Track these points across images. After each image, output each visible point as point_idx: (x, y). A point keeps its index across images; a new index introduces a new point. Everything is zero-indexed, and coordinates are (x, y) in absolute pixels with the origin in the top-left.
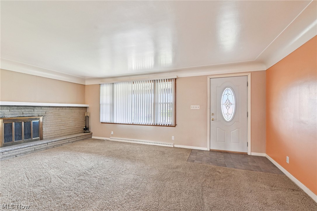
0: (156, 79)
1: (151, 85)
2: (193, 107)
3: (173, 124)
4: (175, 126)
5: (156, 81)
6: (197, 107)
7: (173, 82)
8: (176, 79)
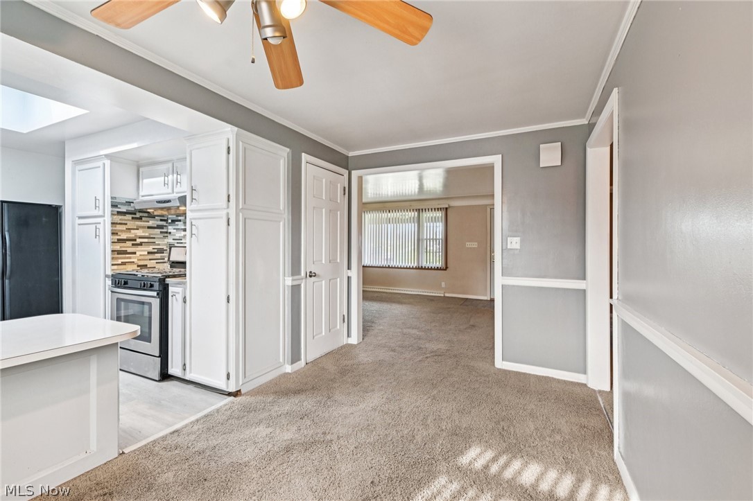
0: (420, 208)
1: (414, 214)
2: (469, 245)
3: (444, 266)
4: (446, 270)
5: (421, 211)
6: (475, 245)
7: (444, 213)
8: (446, 208)
